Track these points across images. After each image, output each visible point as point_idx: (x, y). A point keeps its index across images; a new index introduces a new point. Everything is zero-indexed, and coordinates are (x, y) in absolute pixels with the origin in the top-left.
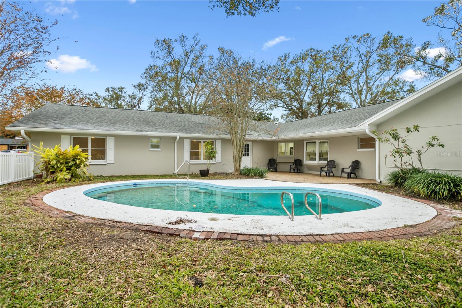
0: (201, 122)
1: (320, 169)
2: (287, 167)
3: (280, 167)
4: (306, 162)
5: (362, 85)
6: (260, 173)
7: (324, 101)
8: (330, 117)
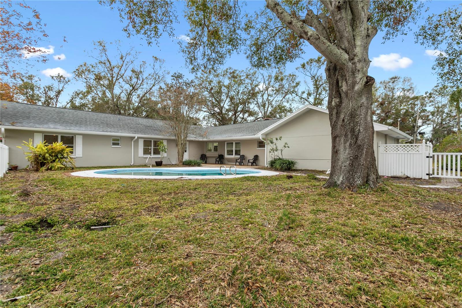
0: (148, 125)
1: (235, 161)
2: (214, 160)
3: (209, 160)
4: (226, 156)
5: (265, 100)
6: (198, 163)
7: (239, 109)
8: (243, 126)
